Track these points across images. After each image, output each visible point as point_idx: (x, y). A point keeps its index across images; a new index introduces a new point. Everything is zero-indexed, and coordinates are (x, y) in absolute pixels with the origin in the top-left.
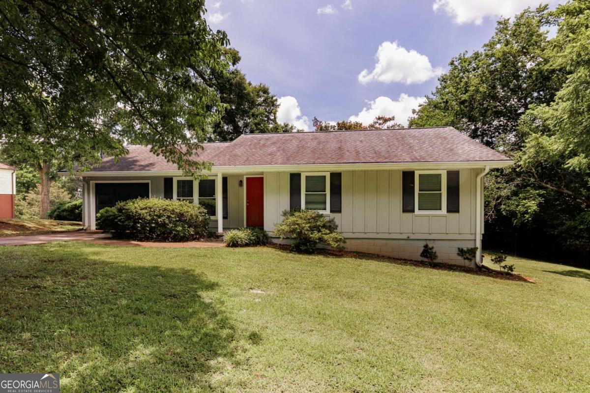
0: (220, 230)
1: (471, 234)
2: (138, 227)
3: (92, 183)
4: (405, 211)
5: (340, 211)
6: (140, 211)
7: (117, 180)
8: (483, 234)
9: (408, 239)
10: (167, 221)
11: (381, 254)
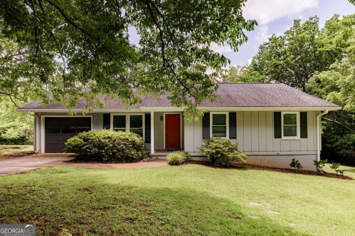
0: (153, 152)
1: (314, 151)
2: (103, 153)
3: (43, 117)
4: (276, 137)
5: (235, 138)
6: (103, 141)
7: (64, 115)
8: (321, 151)
9: (278, 155)
10: (124, 147)
11: (262, 165)
